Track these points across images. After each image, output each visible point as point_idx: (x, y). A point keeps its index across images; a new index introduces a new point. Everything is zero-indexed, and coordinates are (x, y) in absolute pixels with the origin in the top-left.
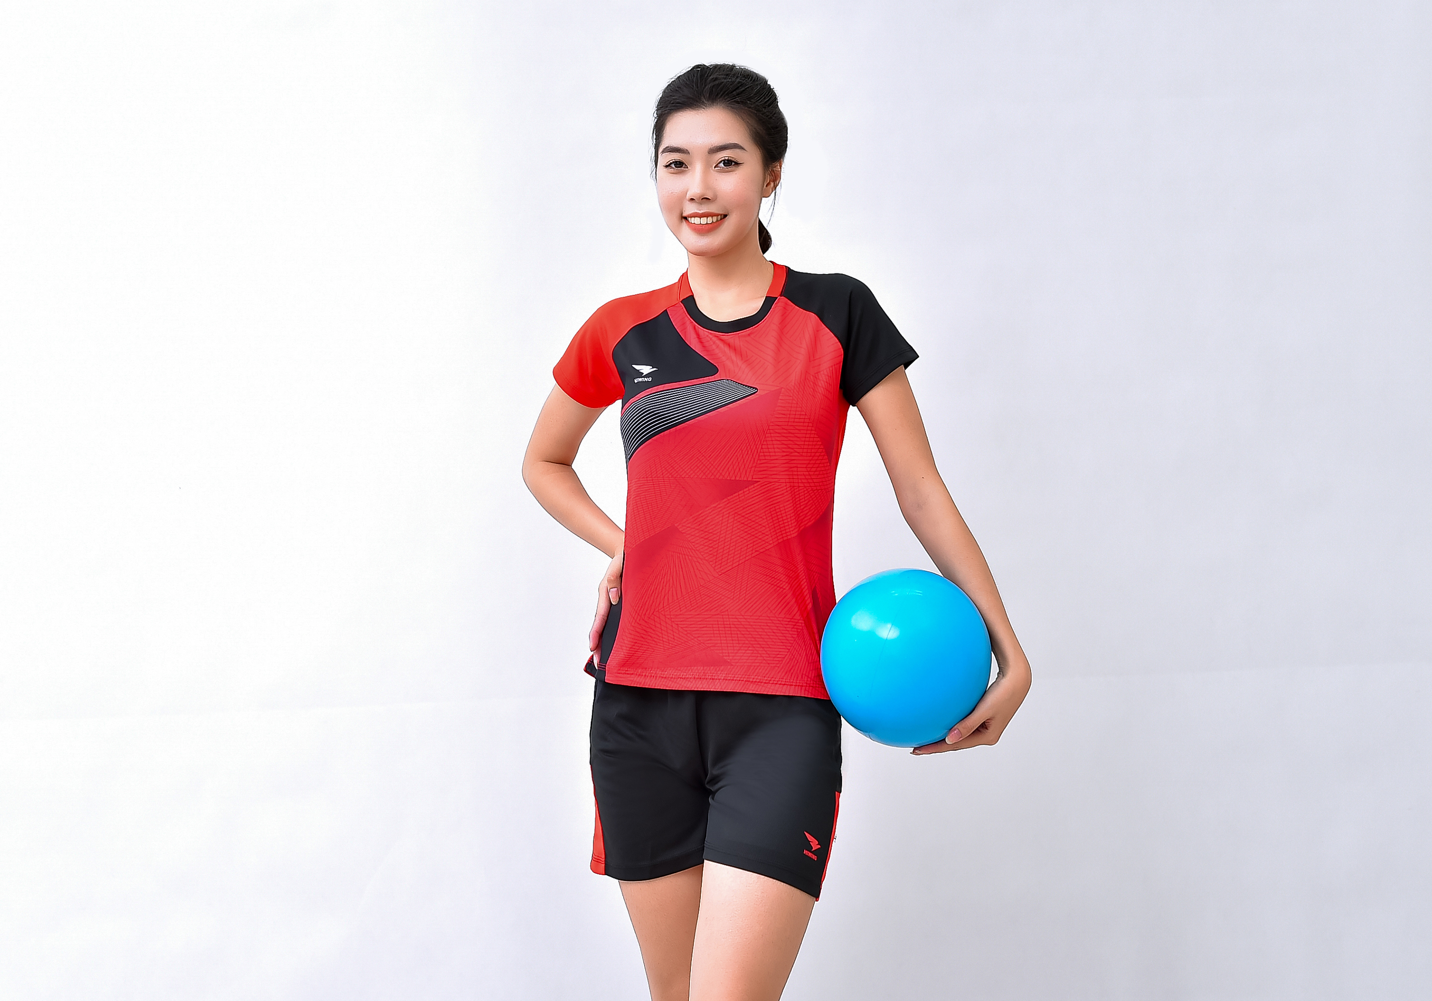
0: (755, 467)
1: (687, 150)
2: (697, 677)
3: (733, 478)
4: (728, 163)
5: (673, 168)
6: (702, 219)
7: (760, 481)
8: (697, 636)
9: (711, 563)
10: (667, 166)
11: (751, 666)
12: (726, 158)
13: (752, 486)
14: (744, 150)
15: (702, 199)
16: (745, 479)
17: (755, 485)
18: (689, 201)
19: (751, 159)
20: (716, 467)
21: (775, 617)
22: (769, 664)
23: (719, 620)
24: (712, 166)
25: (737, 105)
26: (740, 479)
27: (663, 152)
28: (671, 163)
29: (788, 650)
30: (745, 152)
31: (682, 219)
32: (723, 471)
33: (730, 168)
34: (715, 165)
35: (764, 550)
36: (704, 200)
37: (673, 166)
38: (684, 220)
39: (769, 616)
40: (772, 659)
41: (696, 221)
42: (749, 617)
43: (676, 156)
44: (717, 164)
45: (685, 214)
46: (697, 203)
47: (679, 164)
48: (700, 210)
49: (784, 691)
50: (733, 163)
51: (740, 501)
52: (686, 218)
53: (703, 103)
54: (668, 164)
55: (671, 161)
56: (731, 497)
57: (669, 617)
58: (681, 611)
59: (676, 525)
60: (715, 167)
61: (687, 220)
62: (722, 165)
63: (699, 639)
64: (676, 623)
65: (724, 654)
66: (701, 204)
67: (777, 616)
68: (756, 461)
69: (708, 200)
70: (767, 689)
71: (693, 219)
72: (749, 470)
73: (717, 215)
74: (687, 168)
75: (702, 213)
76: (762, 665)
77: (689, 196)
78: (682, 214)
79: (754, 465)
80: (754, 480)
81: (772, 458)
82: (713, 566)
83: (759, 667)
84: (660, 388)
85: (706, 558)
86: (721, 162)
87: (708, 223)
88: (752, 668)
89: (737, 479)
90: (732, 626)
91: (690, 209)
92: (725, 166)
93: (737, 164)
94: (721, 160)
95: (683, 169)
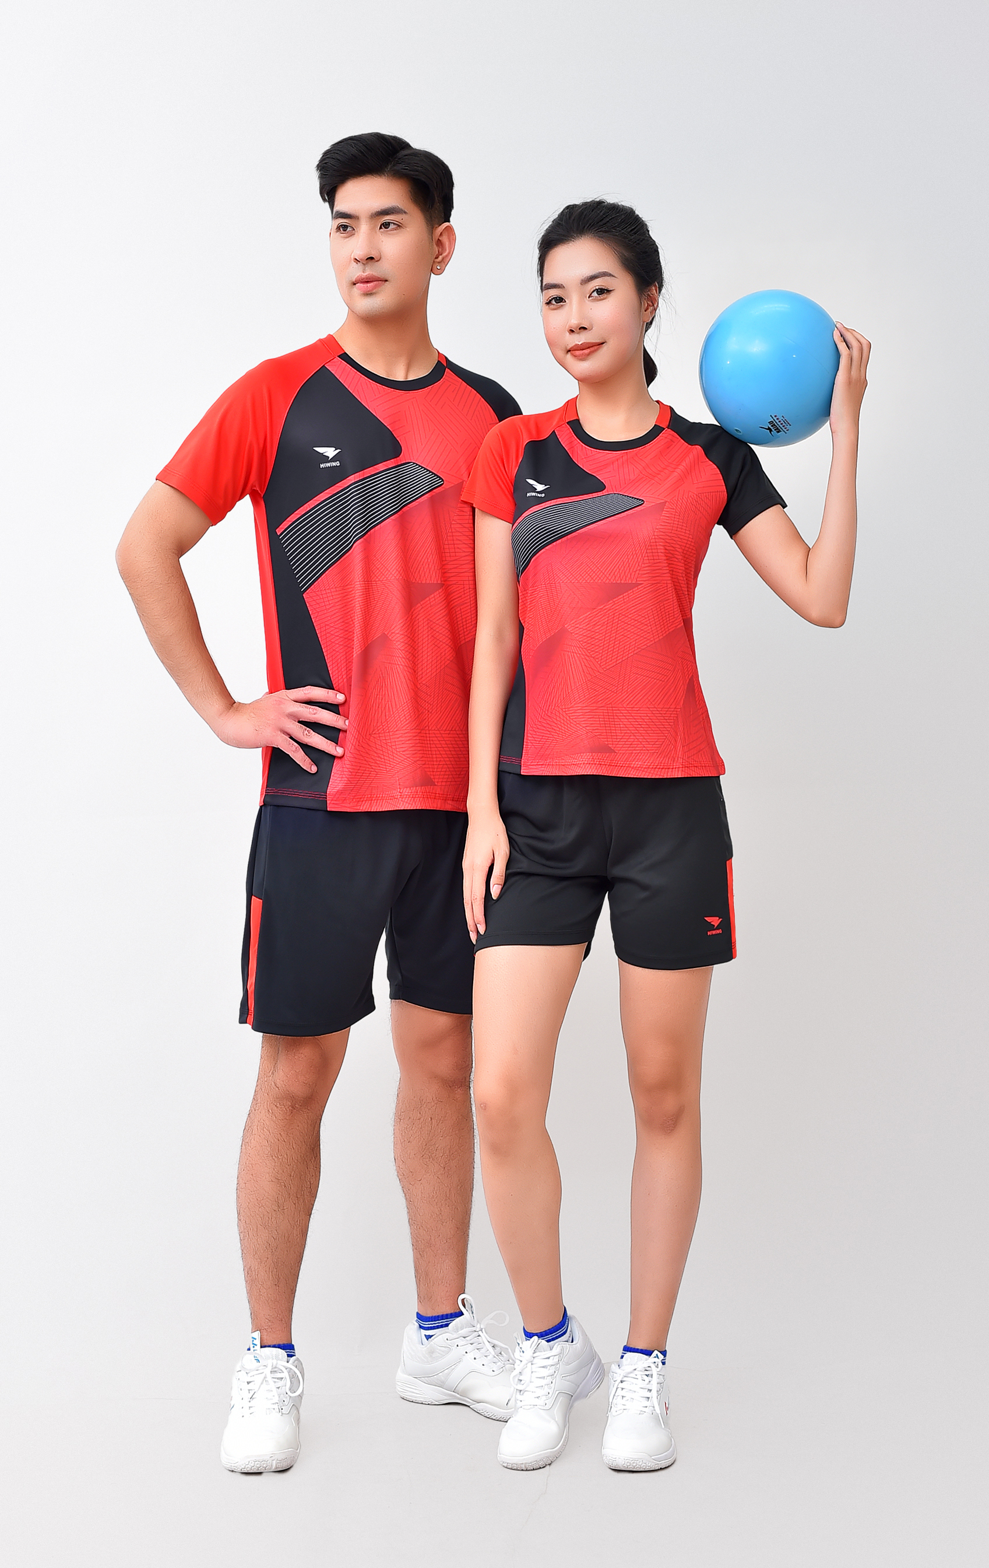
0: (640, 570)
1: (563, 285)
2: (586, 763)
3: (619, 582)
5: (554, 304)
8: (584, 725)
9: (597, 660)
10: (547, 304)
12: (598, 287)
13: (636, 588)
14: (613, 276)
15: (580, 329)
16: (630, 582)
18: (568, 333)
19: (623, 286)
20: (603, 572)
22: (649, 751)
23: (604, 711)
24: (586, 297)
25: (602, 235)
26: (625, 582)
27: (546, 290)
28: (551, 300)
29: (665, 738)
30: (614, 278)
31: (566, 351)
32: (610, 575)
33: (602, 296)
34: (588, 295)
35: (645, 646)
36: (582, 331)
37: (553, 302)
38: (568, 352)
39: (651, 706)
40: (653, 747)
42: (630, 709)
43: (554, 293)
44: (591, 294)
46: (577, 334)
47: (560, 300)
49: (662, 774)
50: (605, 291)
51: (624, 602)
52: (569, 349)
53: (573, 238)
54: (548, 301)
55: (550, 299)
56: (617, 599)
59: (567, 625)
60: (589, 297)
62: (595, 294)
63: (586, 729)
65: (609, 743)
66: (579, 334)
67: (656, 707)
69: (585, 330)
72: (633, 573)
74: (565, 302)
76: (643, 752)
77: (568, 327)
78: (566, 346)
79: (639, 568)
81: (655, 561)
82: (599, 663)
83: (641, 755)
84: (551, 503)
85: (594, 655)
86: (593, 291)
88: (634, 755)
89: (622, 582)
90: (616, 717)
91: (571, 341)
92: (597, 294)
93: (609, 291)
94: (593, 289)
95: (561, 303)
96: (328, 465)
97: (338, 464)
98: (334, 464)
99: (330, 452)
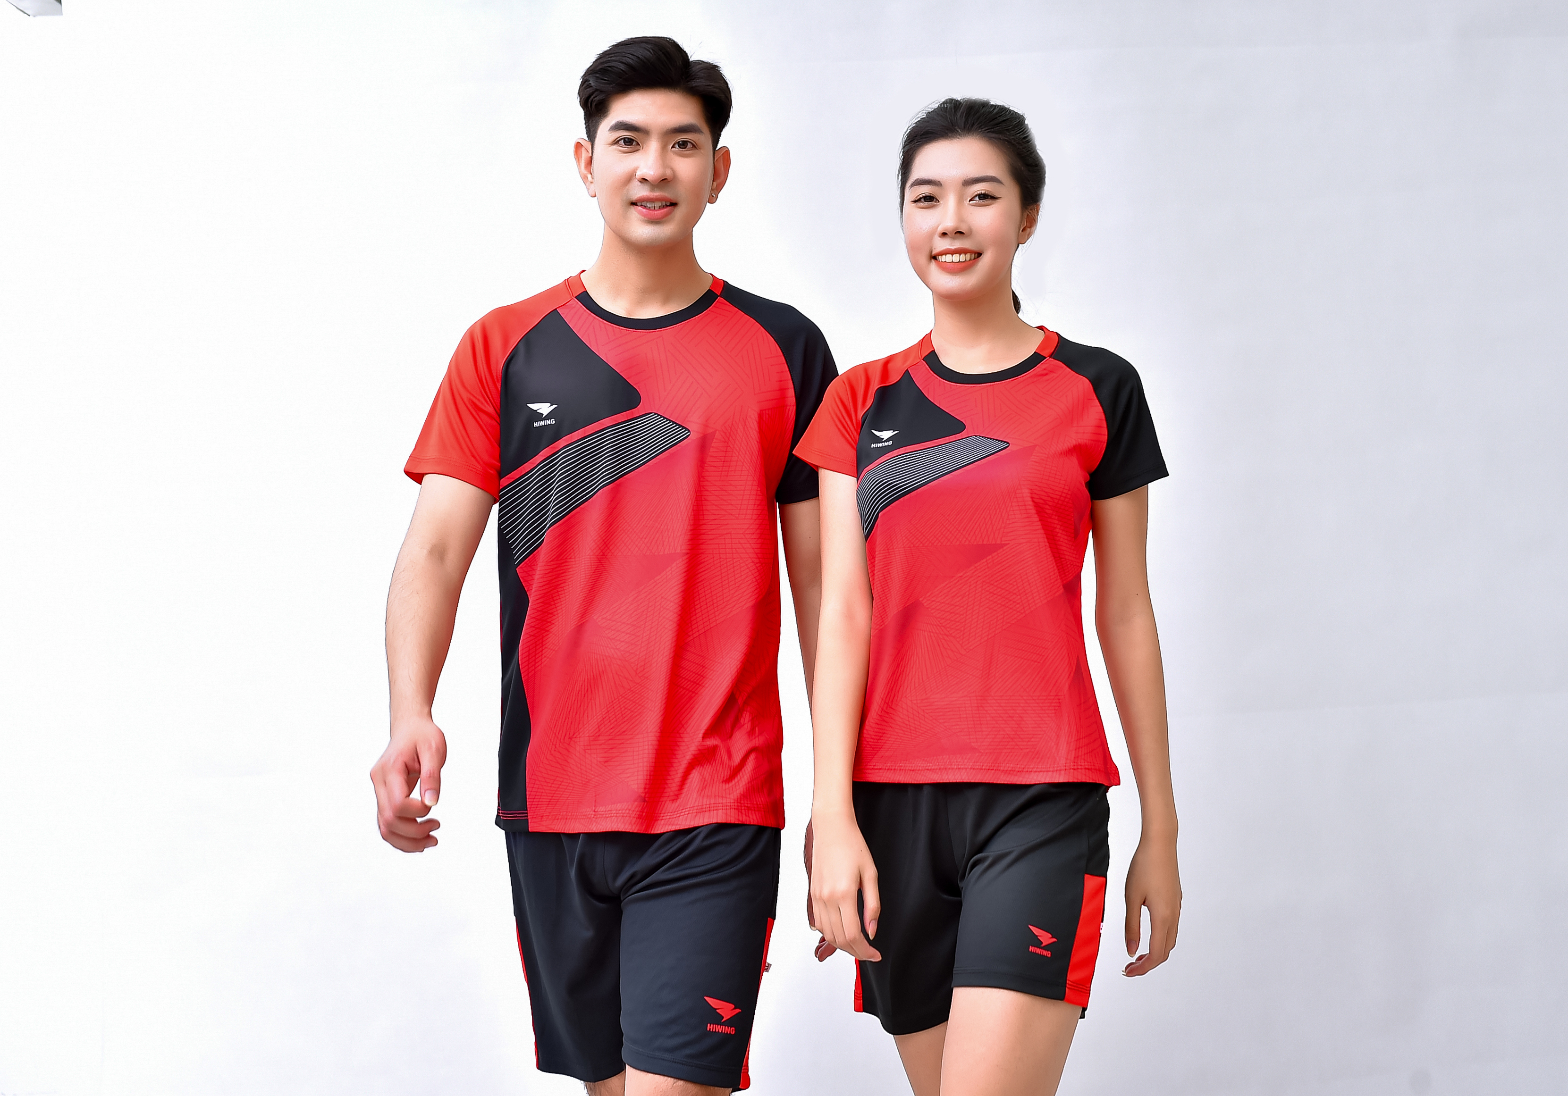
1: (939, 182)
3: (979, 543)
4: (983, 196)
5: (923, 202)
6: (954, 255)
7: (1009, 544)
10: (915, 201)
12: (983, 192)
13: (1002, 551)
14: (1000, 183)
15: (955, 233)
16: (994, 542)
17: (1005, 549)
18: (940, 237)
19: (1009, 194)
20: (961, 530)
24: (966, 199)
25: (993, 136)
26: (988, 543)
27: (913, 185)
28: (921, 198)
30: (1000, 185)
31: (931, 259)
32: (968, 534)
33: (986, 204)
34: (970, 198)
36: (958, 235)
37: (923, 200)
38: (933, 260)
41: (948, 258)
43: (925, 190)
44: (973, 198)
45: (934, 253)
46: (951, 238)
47: (931, 198)
48: (953, 246)
50: (989, 197)
51: (987, 567)
52: (934, 258)
53: (955, 134)
54: (917, 199)
55: (921, 196)
56: (980, 563)
59: (920, 599)
60: (970, 201)
61: (937, 260)
62: (977, 198)
66: (954, 238)
68: (1005, 521)
69: (962, 235)
71: (944, 256)
72: (997, 533)
73: (971, 252)
74: (939, 202)
75: (955, 249)
77: (940, 229)
78: (932, 252)
80: (1003, 542)
84: (902, 450)
86: (976, 196)
87: (961, 260)
89: (984, 543)
91: (941, 245)
92: (980, 199)
93: (994, 198)
94: (976, 193)
95: (934, 203)
96: (542, 423)
97: (553, 421)
98: (549, 422)
99: (544, 408)
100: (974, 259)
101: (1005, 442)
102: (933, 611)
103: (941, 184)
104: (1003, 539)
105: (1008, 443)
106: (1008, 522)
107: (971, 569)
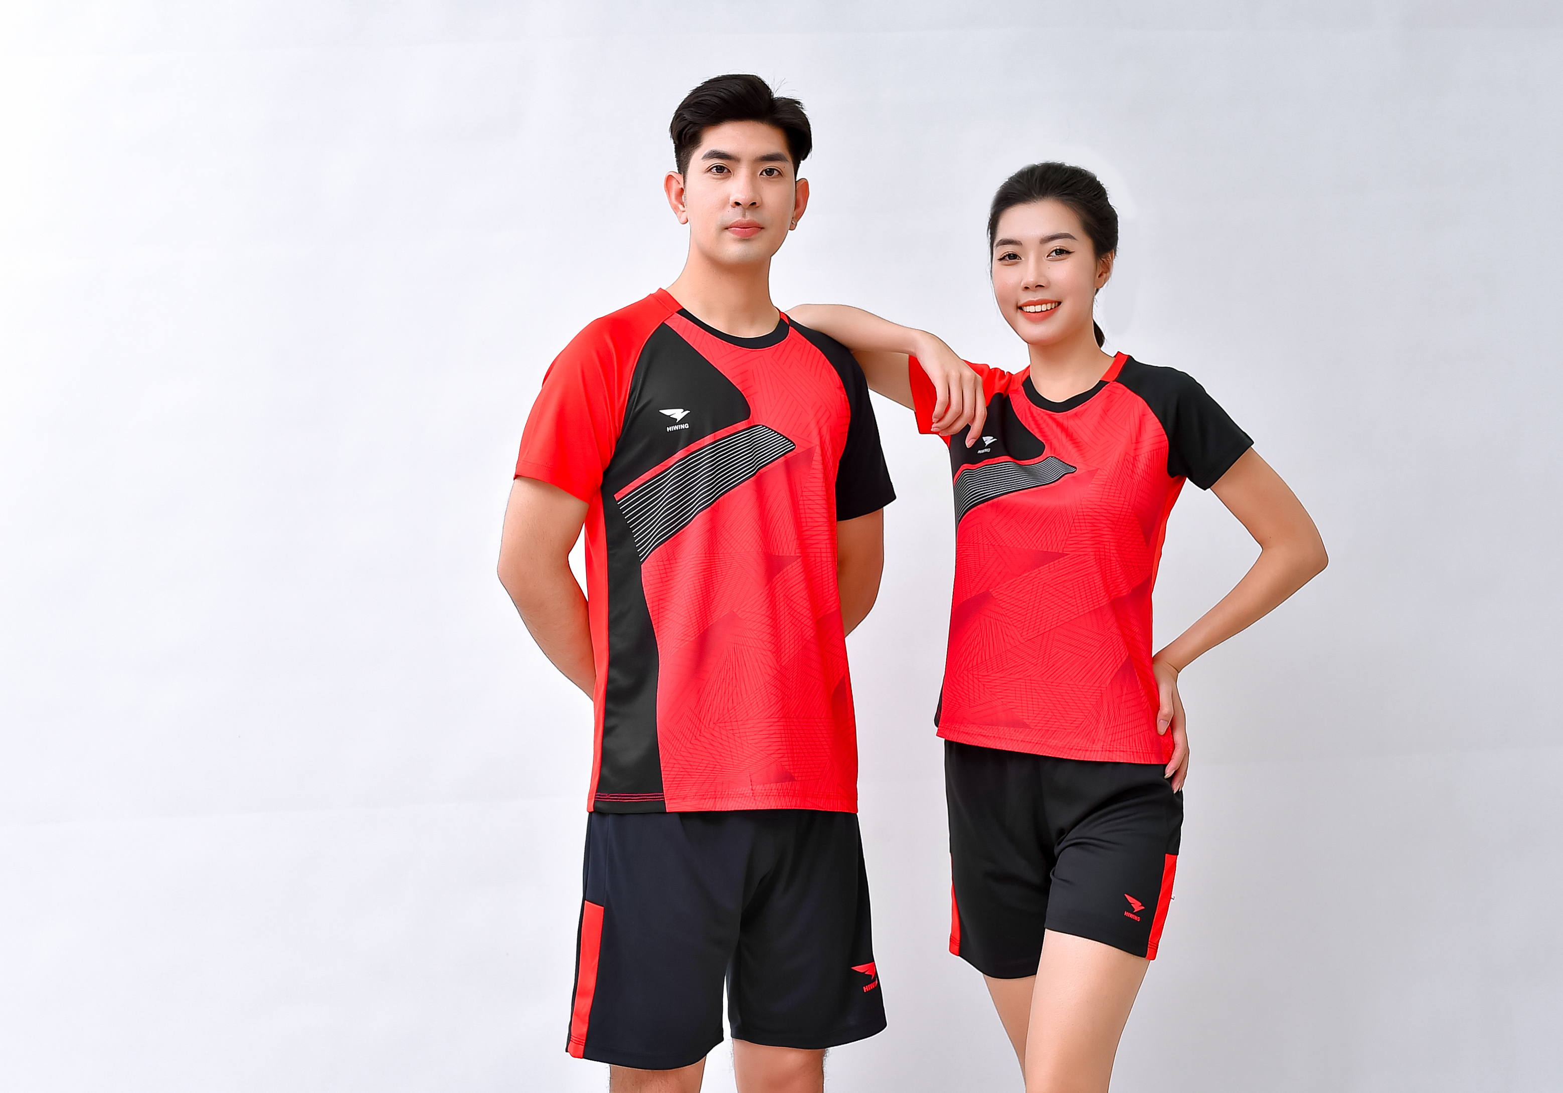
0: (1067, 540)
1: (1020, 242)
2: (996, 736)
3: (1045, 550)
4: (1061, 252)
5: (1007, 260)
6: (1036, 306)
7: (1070, 554)
8: (1000, 697)
9: (1019, 629)
10: (1001, 259)
11: (1049, 730)
12: (1058, 248)
13: (1062, 558)
14: (1074, 239)
15: (1036, 287)
16: (1056, 551)
17: (1065, 557)
18: (1023, 290)
19: (1083, 248)
20: (1031, 538)
21: (1075, 685)
22: (1065, 729)
23: (1022, 684)
24: (1044, 256)
25: (1065, 197)
26: (1052, 551)
27: (997, 245)
28: (1005, 256)
29: (1085, 717)
30: (1075, 240)
31: (1016, 308)
32: (1037, 542)
33: (1061, 257)
34: (1047, 255)
35: (1069, 620)
36: (1038, 288)
37: (1007, 258)
38: (1018, 309)
39: (1069, 683)
40: (1069, 725)
41: (1031, 309)
42: (1050, 684)
43: (1010, 249)
44: (1049, 254)
45: (1019, 304)
46: (1031, 291)
47: (1013, 256)
48: (1035, 298)
49: (1078, 756)
50: (1065, 252)
51: (1050, 572)
53: (1034, 197)
54: (1001, 257)
55: (1005, 255)
56: (1042, 567)
57: (977, 676)
58: (988, 672)
59: (990, 590)
60: (1047, 257)
61: (1021, 308)
62: (1054, 254)
63: (1002, 700)
64: (983, 683)
65: (1024, 717)
66: (1035, 291)
67: (1077, 684)
68: (1067, 535)
69: (1042, 288)
70: (1063, 754)
71: (1028, 307)
72: (1060, 542)
73: (1051, 302)
74: (1021, 259)
75: (1037, 301)
76: (1059, 730)
77: (1023, 284)
78: (1017, 304)
79: (1066, 538)
80: (1065, 552)
81: (1083, 532)
82: (1021, 632)
83: (1056, 732)
85: (1015, 625)
86: (1053, 252)
87: (1043, 310)
88: (1050, 732)
89: (1049, 550)
90: (1033, 691)
91: (1025, 298)
92: (1057, 254)
93: (1068, 252)
94: (1052, 250)
95: (1016, 260)
96: (676, 428)
97: (686, 426)
98: (683, 426)
99: (678, 414)
100: (1055, 307)
101: (1074, 467)
102: (999, 602)
103: (1021, 244)
104: (1064, 550)
105: (1076, 468)
106: (1070, 535)
107: (1035, 570)
